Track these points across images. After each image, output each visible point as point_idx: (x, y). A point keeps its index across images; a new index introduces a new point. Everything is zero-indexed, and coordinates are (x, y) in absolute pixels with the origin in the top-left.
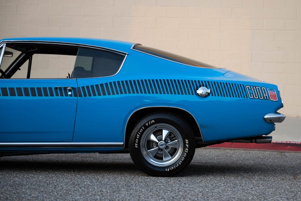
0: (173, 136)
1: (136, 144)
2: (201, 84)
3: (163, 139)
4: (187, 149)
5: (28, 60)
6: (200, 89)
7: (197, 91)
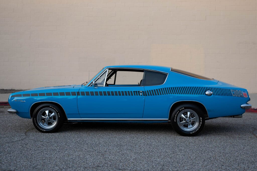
0: (193, 115)
1: (175, 120)
2: (207, 89)
3: (188, 117)
4: (201, 122)
5: (115, 74)
6: (207, 91)
7: (206, 93)
